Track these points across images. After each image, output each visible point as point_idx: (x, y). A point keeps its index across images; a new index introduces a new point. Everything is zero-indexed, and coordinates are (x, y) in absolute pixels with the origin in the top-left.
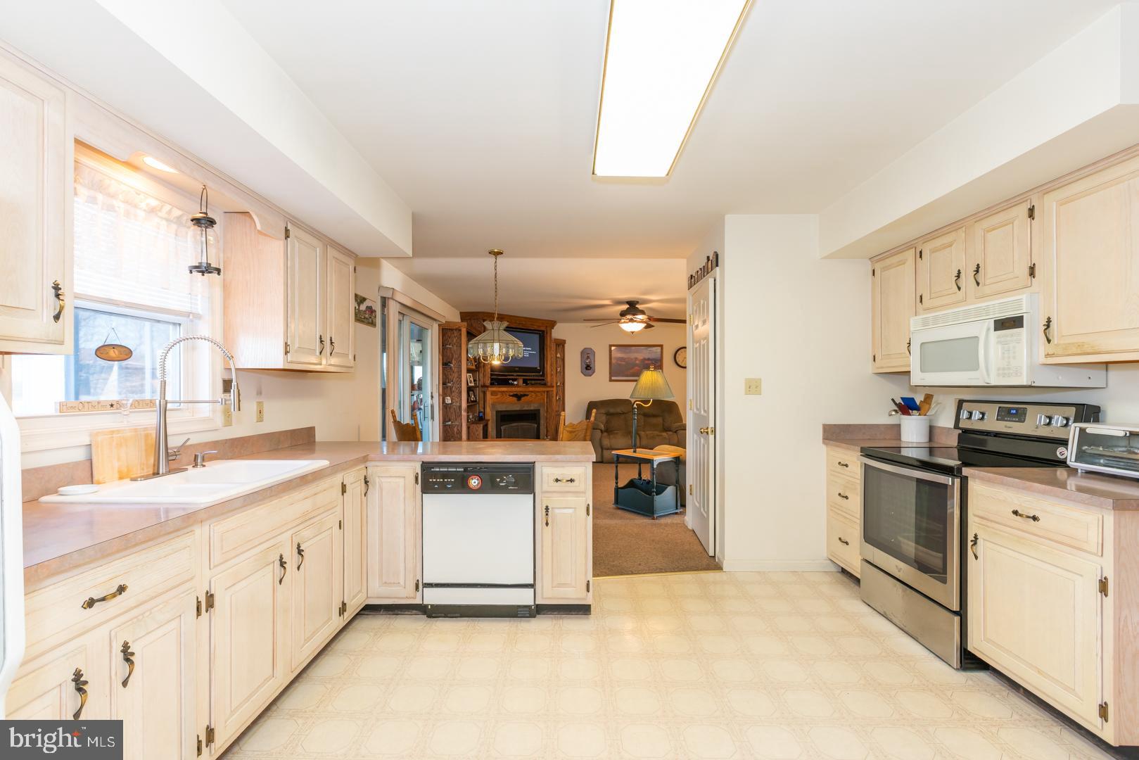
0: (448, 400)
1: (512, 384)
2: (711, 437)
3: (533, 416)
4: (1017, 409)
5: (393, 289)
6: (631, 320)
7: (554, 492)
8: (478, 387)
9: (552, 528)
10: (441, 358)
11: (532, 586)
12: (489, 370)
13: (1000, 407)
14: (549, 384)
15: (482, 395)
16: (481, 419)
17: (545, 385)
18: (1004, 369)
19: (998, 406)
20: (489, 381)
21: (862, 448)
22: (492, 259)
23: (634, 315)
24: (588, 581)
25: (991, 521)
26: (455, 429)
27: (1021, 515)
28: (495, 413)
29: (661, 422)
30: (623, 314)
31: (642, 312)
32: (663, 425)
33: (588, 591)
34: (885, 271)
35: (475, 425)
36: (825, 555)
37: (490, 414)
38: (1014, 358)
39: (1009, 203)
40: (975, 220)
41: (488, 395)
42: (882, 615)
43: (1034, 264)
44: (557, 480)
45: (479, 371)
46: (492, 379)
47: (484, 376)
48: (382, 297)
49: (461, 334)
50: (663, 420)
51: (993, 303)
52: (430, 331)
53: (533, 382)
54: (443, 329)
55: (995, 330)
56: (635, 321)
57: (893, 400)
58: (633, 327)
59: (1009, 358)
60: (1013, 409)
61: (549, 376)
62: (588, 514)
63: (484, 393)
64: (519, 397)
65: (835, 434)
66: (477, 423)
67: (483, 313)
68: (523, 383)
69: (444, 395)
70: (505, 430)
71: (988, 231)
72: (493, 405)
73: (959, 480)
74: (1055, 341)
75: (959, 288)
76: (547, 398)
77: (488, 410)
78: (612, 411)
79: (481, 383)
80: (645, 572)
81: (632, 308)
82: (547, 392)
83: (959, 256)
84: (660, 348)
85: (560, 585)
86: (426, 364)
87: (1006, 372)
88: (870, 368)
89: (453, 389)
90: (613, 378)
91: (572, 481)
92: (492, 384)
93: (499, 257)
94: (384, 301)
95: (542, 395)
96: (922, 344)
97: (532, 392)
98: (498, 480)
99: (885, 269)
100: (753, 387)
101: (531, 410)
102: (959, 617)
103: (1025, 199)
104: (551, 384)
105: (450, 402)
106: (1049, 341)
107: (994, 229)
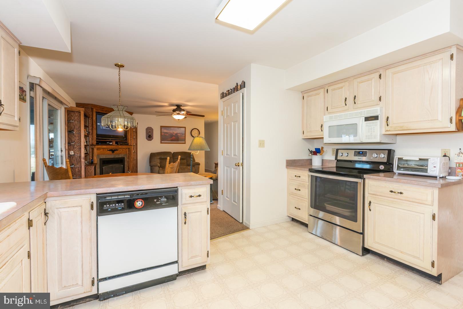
0: (72, 153)
1: (109, 144)
2: (241, 167)
3: (121, 161)
4: (362, 152)
5: (40, 78)
6: (178, 114)
7: (189, 203)
8: (89, 145)
9: (188, 225)
10: (67, 128)
11: (176, 262)
12: (96, 136)
13: (355, 151)
14: (129, 144)
15: (91, 150)
16: (92, 163)
17: (128, 144)
18: (369, 136)
19: (354, 151)
20: (95, 142)
21: (309, 169)
22: (117, 70)
23: (180, 111)
24: (208, 251)
25: (378, 195)
26: (77, 170)
27: (395, 192)
28: (99, 160)
29: (186, 162)
30: (174, 111)
31: (184, 110)
32: (187, 163)
33: (208, 257)
34: (308, 97)
35: (89, 167)
36: (287, 215)
37: (96, 160)
38: (374, 132)
39: (370, 72)
40: (354, 78)
41: (95, 150)
42: (321, 238)
43: (381, 96)
44: (191, 197)
45: (89, 137)
46: (97, 141)
47: (92, 139)
48: (30, 83)
49: (80, 115)
50: (187, 161)
51: (364, 110)
52: (60, 111)
53: (121, 143)
54: (68, 111)
55: (365, 121)
56: (180, 114)
57: (309, 149)
58: (179, 117)
59: (371, 132)
60: (361, 152)
61: (129, 140)
62: (208, 214)
63: (93, 149)
64: (113, 151)
65: (291, 164)
66: (90, 166)
67: (92, 105)
68: (116, 144)
69: (69, 150)
70: (104, 168)
71: (360, 83)
72: (98, 155)
73: (363, 180)
74: (390, 125)
75: (346, 105)
76: (128, 151)
77: (95, 158)
78: (163, 157)
79: (91, 143)
80: (217, 237)
81: (179, 108)
82: (129, 148)
83: (346, 92)
84: (184, 128)
85: (192, 257)
86: (57, 131)
87: (370, 137)
88: (301, 136)
89: (75, 146)
90: (162, 142)
91: (199, 196)
92: (97, 144)
93: (121, 68)
94: (32, 86)
95: (125, 150)
96: (329, 126)
97: (120, 148)
98: (155, 200)
99: (308, 96)
100: (262, 144)
101: (120, 158)
102: (362, 235)
103: (378, 71)
104: (131, 144)
105: (73, 154)
106: (388, 125)
107: (362, 82)
